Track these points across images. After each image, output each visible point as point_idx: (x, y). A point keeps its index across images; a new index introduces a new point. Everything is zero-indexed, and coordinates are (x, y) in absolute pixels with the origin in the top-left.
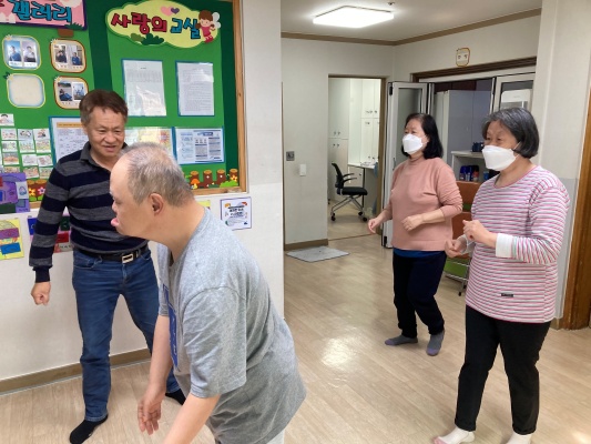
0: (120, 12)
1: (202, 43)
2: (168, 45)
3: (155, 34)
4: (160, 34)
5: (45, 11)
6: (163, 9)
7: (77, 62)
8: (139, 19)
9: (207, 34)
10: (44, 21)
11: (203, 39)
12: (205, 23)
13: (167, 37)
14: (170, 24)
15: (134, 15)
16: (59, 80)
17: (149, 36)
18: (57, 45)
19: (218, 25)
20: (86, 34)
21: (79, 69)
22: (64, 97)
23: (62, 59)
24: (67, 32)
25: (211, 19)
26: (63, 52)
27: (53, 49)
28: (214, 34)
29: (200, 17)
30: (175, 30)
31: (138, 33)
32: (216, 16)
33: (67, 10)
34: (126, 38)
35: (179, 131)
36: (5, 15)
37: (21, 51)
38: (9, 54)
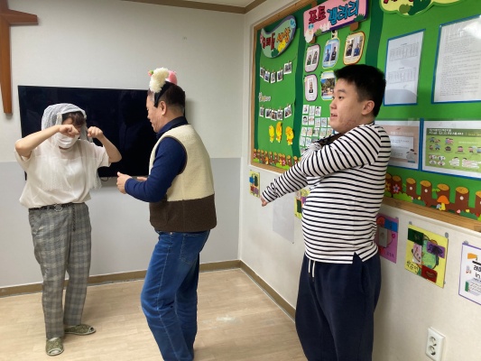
5: (345, 11)
7: (357, 52)
10: (343, 21)
18: (350, 39)
20: (367, 25)
23: (349, 53)
24: (356, 26)
26: (352, 45)
27: (347, 44)
33: (356, 4)
34: (394, 13)
35: (428, 124)
36: (325, 25)
37: (331, 52)
38: (325, 56)
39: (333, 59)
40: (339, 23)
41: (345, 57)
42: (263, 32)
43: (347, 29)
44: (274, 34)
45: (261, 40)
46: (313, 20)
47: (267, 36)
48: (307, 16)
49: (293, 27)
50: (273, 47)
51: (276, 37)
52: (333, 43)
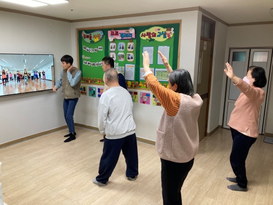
0: (144, 33)
1: (167, 39)
2: (156, 41)
3: (152, 38)
4: (154, 38)
5: (127, 35)
6: (156, 30)
7: (132, 48)
8: (149, 34)
9: (169, 36)
10: (126, 38)
11: (167, 38)
12: (168, 32)
13: (156, 39)
14: (157, 34)
15: (147, 33)
16: (128, 54)
17: (151, 39)
18: (129, 44)
19: (173, 32)
20: (135, 41)
21: (132, 50)
22: (129, 58)
23: (129, 48)
24: (131, 40)
25: (170, 30)
26: (130, 46)
28: (171, 36)
29: (167, 30)
30: (159, 36)
31: (148, 38)
32: (173, 29)
33: (131, 34)
34: (145, 40)
35: (156, 69)
36: (119, 38)
37: (121, 46)
38: (119, 47)
39: (123, 48)
40: (125, 38)
41: (128, 49)
42: (84, 32)
43: (128, 41)
44: (90, 35)
45: (83, 35)
46: (112, 34)
47: (86, 34)
48: (109, 32)
49: (102, 34)
50: (91, 39)
51: (92, 36)
52: (122, 44)
